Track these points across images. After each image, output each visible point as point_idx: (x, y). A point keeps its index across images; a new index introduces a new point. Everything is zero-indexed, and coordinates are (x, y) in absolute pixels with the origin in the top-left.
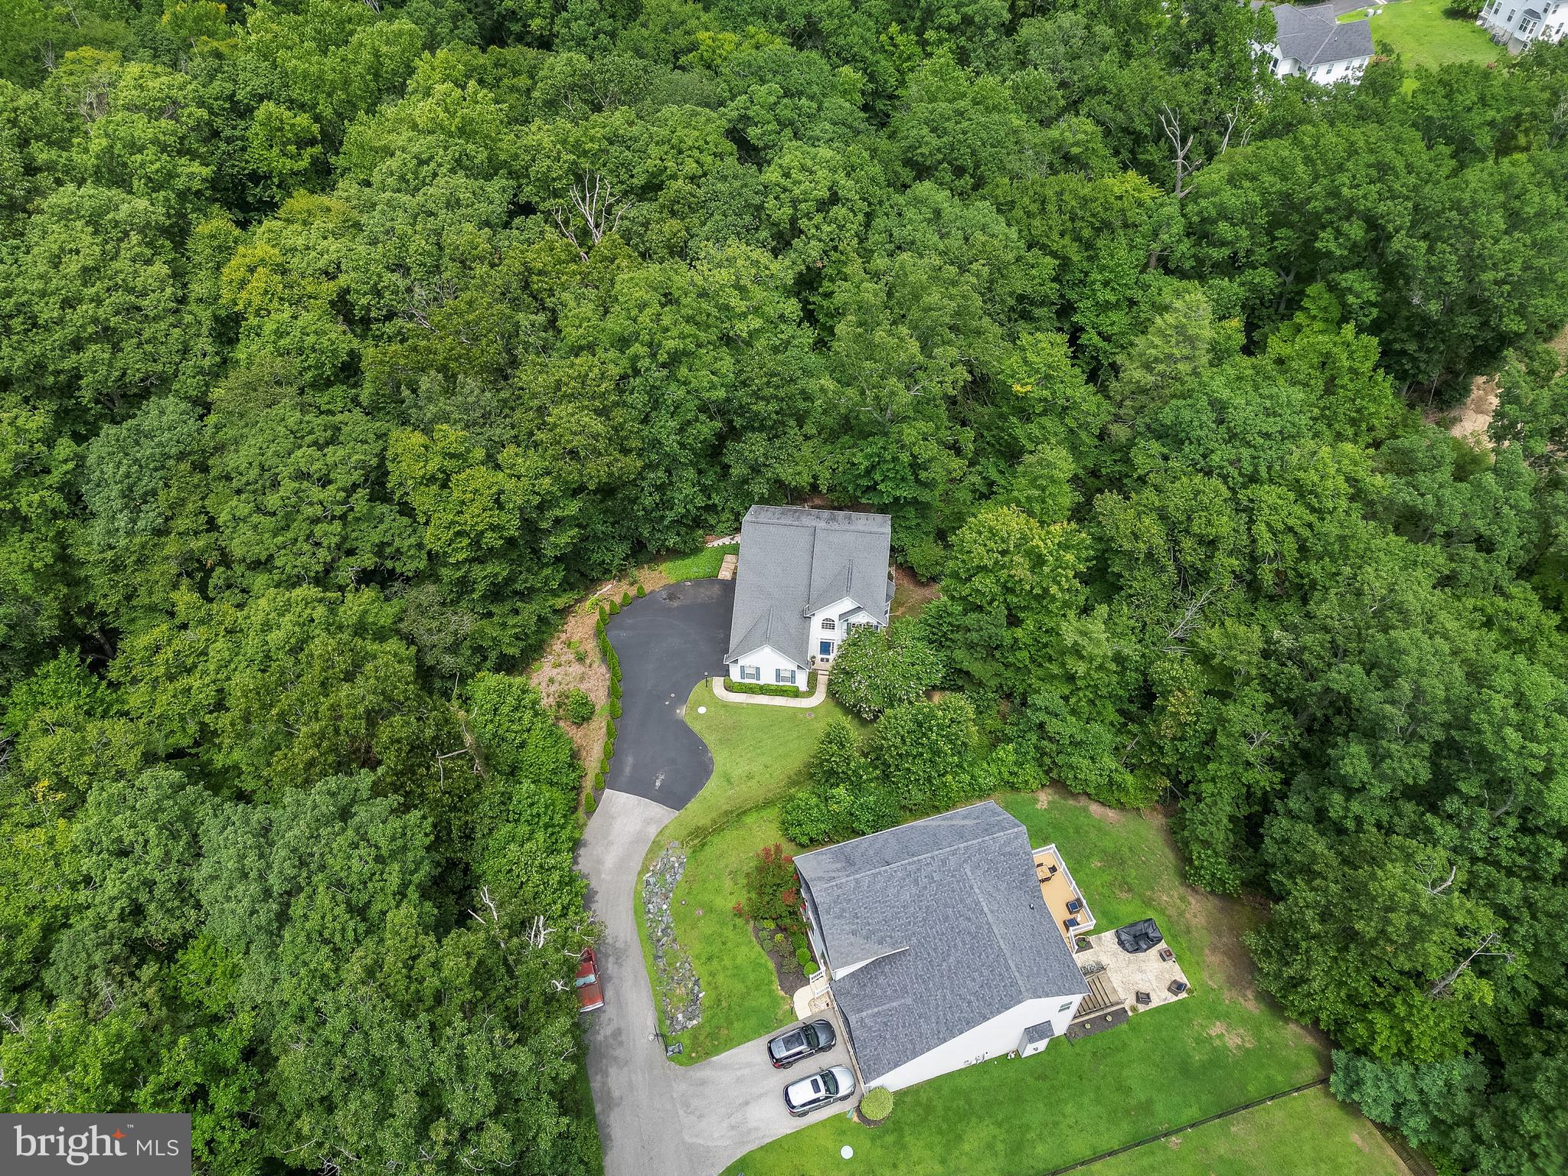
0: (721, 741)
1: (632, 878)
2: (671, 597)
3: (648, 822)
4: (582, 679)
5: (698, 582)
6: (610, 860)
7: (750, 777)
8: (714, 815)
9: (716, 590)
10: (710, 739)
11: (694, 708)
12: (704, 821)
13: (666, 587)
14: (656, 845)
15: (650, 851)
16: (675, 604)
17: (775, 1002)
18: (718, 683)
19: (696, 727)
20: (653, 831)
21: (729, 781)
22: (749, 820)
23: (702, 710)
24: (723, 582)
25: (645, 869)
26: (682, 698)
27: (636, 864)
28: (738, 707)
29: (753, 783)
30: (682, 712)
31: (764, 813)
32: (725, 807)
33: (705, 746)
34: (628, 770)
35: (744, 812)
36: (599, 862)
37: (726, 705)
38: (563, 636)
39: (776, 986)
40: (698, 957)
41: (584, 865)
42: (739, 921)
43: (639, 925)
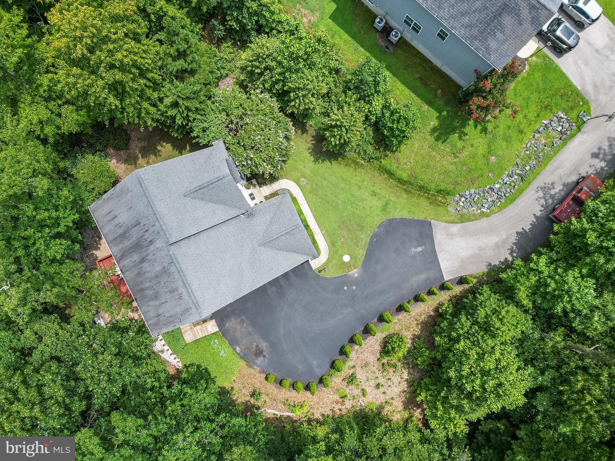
0: (361, 228)
1: (494, 219)
2: (259, 353)
3: (451, 236)
4: (366, 365)
5: (233, 342)
6: (492, 240)
7: (374, 194)
8: (415, 199)
9: (231, 324)
10: (365, 238)
11: (348, 265)
12: (424, 203)
13: (250, 364)
14: (463, 219)
15: (469, 220)
16: (264, 345)
17: (534, 68)
18: (315, 264)
19: (361, 253)
20: (455, 228)
21: (386, 205)
22: (404, 176)
23: (346, 258)
24: (220, 324)
25: (483, 215)
26: (344, 280)
27: (484, 222)
28: (328, 236)
29: (377, 189)
30: (355, 273)
31: (393, 168)
32: (405, 196)
33: (372, 238)
34: (423, 277)
35: (401, 181)
36: (497, 246)
37: (332, 245)
38: (337, 407)
39: (524, 73)
40: (521, 141)
41: (505, 255)
42: (490, 127)
43: (521, 192)
